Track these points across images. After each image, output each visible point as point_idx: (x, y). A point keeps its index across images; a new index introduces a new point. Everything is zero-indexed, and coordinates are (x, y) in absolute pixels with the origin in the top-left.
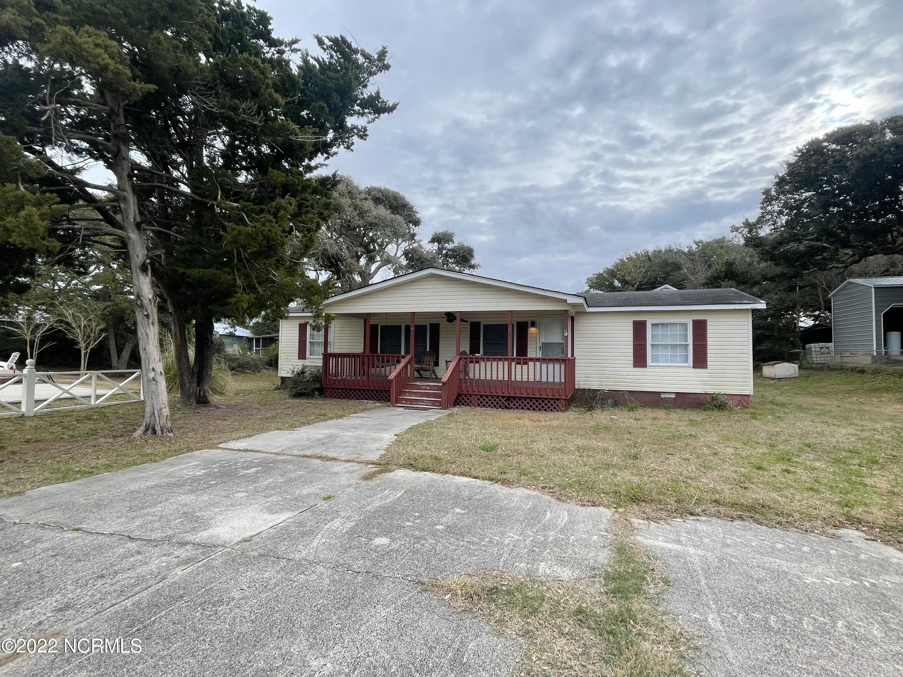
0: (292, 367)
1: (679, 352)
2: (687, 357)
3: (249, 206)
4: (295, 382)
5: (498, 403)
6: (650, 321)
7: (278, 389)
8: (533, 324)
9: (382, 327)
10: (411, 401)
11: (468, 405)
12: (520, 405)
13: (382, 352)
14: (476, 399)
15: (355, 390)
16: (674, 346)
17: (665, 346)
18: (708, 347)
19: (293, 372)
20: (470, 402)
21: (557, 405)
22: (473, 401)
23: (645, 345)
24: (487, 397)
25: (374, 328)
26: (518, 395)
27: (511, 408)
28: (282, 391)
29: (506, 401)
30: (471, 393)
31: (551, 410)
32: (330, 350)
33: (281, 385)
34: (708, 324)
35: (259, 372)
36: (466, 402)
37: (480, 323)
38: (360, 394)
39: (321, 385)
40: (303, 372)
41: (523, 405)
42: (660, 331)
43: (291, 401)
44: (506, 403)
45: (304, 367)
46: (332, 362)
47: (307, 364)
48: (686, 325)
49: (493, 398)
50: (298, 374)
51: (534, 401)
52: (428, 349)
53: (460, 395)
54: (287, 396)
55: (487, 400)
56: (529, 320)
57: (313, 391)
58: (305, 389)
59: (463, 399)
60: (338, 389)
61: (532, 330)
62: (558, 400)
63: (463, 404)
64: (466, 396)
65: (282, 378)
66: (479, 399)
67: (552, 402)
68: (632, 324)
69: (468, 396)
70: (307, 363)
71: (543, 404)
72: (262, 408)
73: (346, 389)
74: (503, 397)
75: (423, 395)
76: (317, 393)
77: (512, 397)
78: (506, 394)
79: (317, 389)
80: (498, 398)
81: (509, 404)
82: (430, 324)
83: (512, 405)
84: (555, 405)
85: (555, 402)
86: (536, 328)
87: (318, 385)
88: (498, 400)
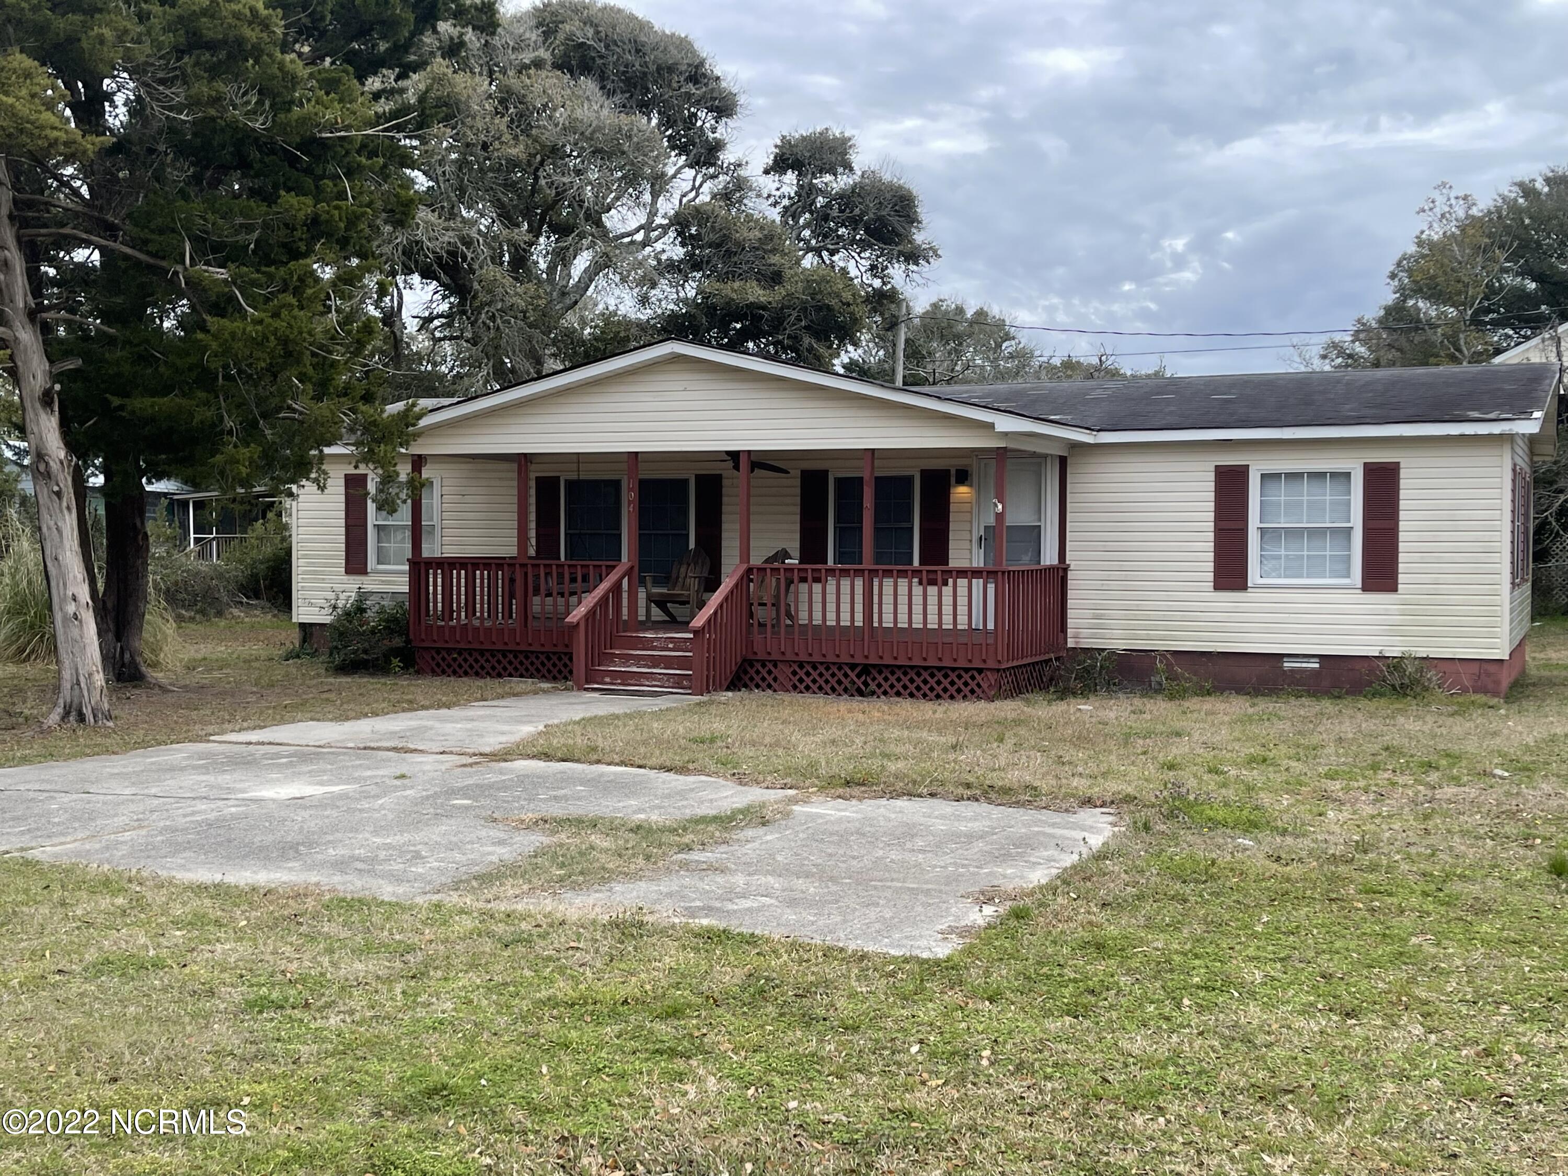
0: (331, 596)
1: (1329, 550)
2: (1348, 559)
3: (246, 274)
4: (341, 634)
5: (839, 682)
6: (1258, 466)
7: (291, 656)
8: (963, 477)
9: (570, 484)
10: (626, 678)
11: (769, 686)
12: (892, 686)
13: (570, 555)
14: (789, 671)
15: (493, 653)
16: (1316, 533)
17: (1294, 534)
18: (1402, 536)
19: (335, 607)
20: (775, 679)
21: (979, 685)
22: (781, 678)
23: (1244, 531)
24: (815, 668)
25: (547, 487)
26: (888, 661)
27: (873, 693)
28: (305, 660)
29: (859, 676)
30: (774, 657)
31: (965, 697)
32: (427, 552)
33: (302, 646)
34: (1403, 473)
35: (220, 614)
36: (764, 679)
37: (826, 472)
38: (505, 662)
39: (408, 641)
40: (360, 609)
41: (899, 686)
42: (1282, 494)
43: (331, 680)
44: (859, 683)
45: (362, 596)
46: (435, 582)
47: (369, 587)
48: (1348, 475)
49: (827, 669)
50: (347, 614)
51: (925, 675)
52: (692, 545)
53: (751, 663)
54: (323, 671)
55: (815, 674)
56: (952, 465)
57: (387, 657)
58: (365, 651)
59: (758, 672)
60: (449, 651)
61: (961, 492)
62: (980, 671)
63: (758, 686)
64: (764, 666)
65: (303, 626)
66: (795, 673)
67: (966, 677)
68: (1212, 476)
69: (770, 666)
70: (370, 584)
71: (946, 683)
72: (264, 692)
73: (470, 652)
74: (853, 667)
75: (655, 662)
76: (396, 661)
77: (874, 666)
78: (859, 660)
79: (396, 652)
80: (840, 669)
81: (866, 684)
82: (698, 477)
83: (873, 686)
84: (973, 684)
85: (973, 678)
86: (971, 486)
87: (398, 642)
88: (840, 675)
